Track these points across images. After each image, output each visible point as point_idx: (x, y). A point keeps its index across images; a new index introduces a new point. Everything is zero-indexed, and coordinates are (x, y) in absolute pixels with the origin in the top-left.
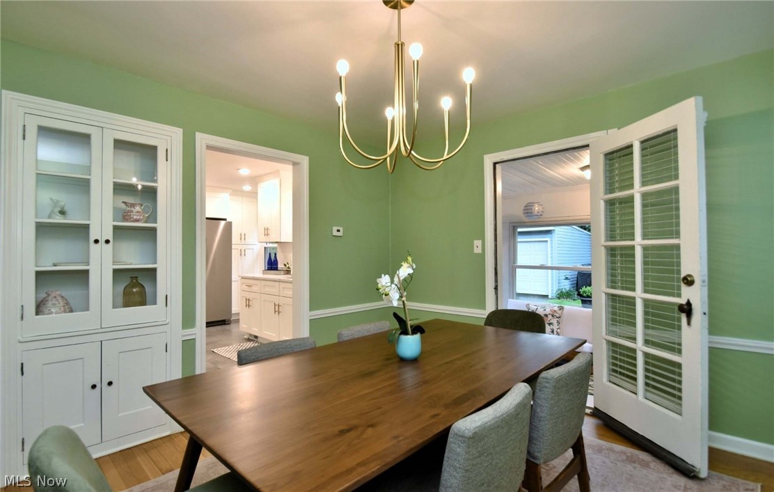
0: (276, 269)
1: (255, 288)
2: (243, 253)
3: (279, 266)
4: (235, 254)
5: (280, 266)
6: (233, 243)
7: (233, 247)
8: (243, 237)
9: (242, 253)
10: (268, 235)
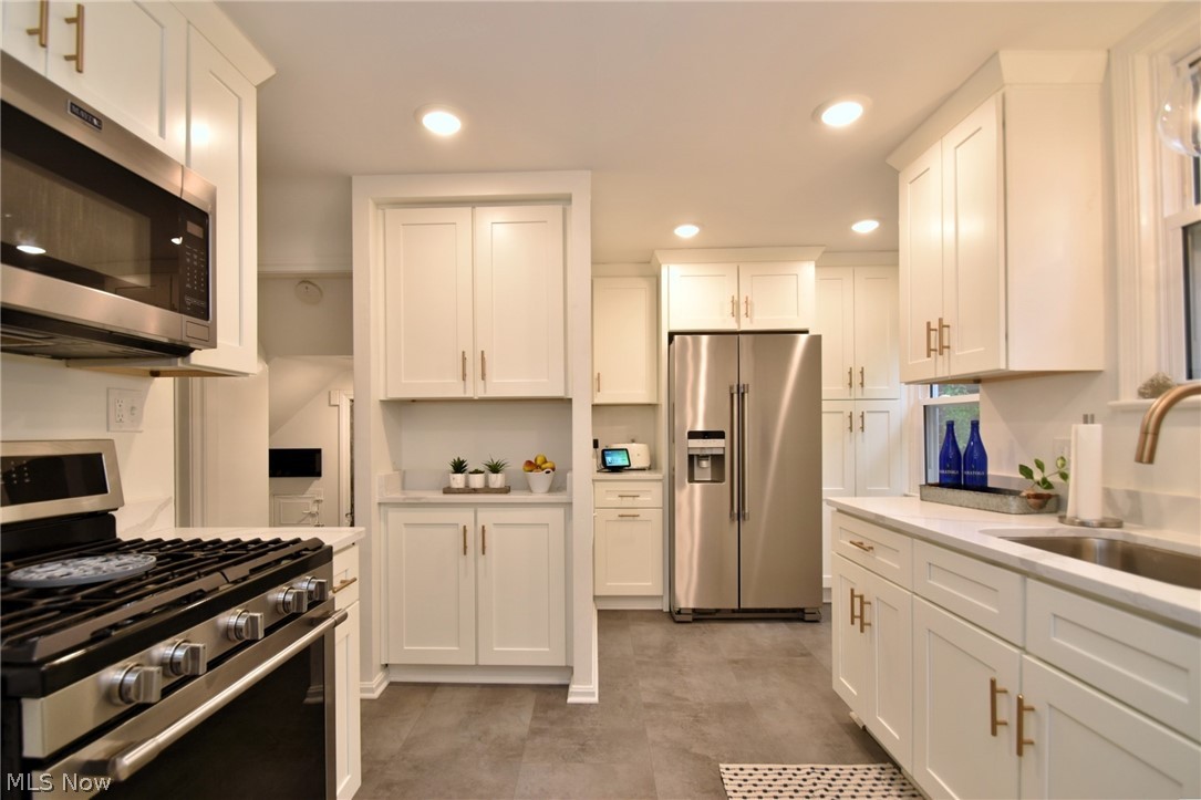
0: (980, 485)
1: (882, 559)
2: (857, 423)
3: (992, 471)
4: (831, 426)
5: (998, 470)
6: (823, 397)
7: (825, 406)
8: (856, 379)
9: (855, 424)
10: (942, 348)
